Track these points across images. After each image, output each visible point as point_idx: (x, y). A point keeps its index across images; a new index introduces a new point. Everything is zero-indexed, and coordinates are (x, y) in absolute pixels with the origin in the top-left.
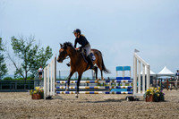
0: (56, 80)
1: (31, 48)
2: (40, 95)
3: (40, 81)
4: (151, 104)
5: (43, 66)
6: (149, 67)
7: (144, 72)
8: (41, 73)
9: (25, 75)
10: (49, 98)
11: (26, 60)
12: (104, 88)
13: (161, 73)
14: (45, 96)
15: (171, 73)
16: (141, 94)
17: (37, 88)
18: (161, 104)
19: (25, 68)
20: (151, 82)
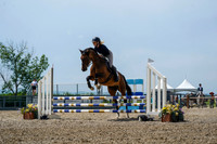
0: (53, 95)
1: (23, 57)
2: (34, 114)
3: (33, 97)
4: (168, 125)
5: (37, 79)
6: (165, 81)
7: (160, 86)
8: (34, 88)
9: (15, 90)
10: (45, 117)
11: (16, 72)
12: (111, 105)
13: (180, 87)
14: (39, 115)
15: (192, 87)
16: (155, 113)
17: (30, 105)
18: (180, 124)
19: (15, 81)
20: (168, 98)
